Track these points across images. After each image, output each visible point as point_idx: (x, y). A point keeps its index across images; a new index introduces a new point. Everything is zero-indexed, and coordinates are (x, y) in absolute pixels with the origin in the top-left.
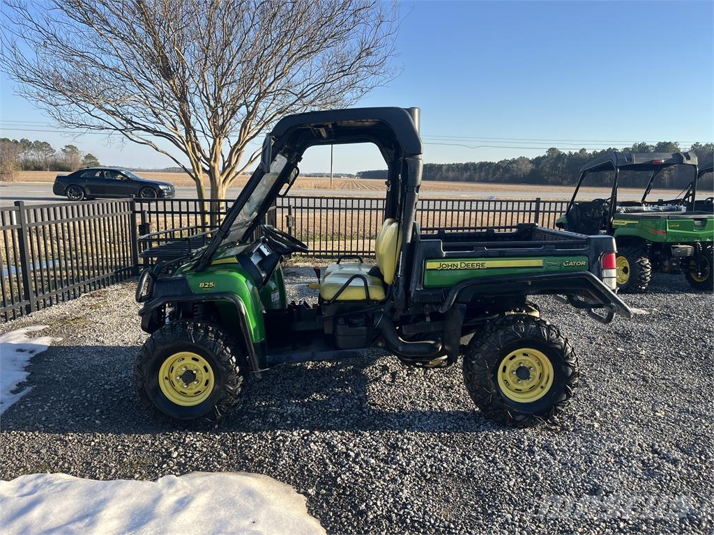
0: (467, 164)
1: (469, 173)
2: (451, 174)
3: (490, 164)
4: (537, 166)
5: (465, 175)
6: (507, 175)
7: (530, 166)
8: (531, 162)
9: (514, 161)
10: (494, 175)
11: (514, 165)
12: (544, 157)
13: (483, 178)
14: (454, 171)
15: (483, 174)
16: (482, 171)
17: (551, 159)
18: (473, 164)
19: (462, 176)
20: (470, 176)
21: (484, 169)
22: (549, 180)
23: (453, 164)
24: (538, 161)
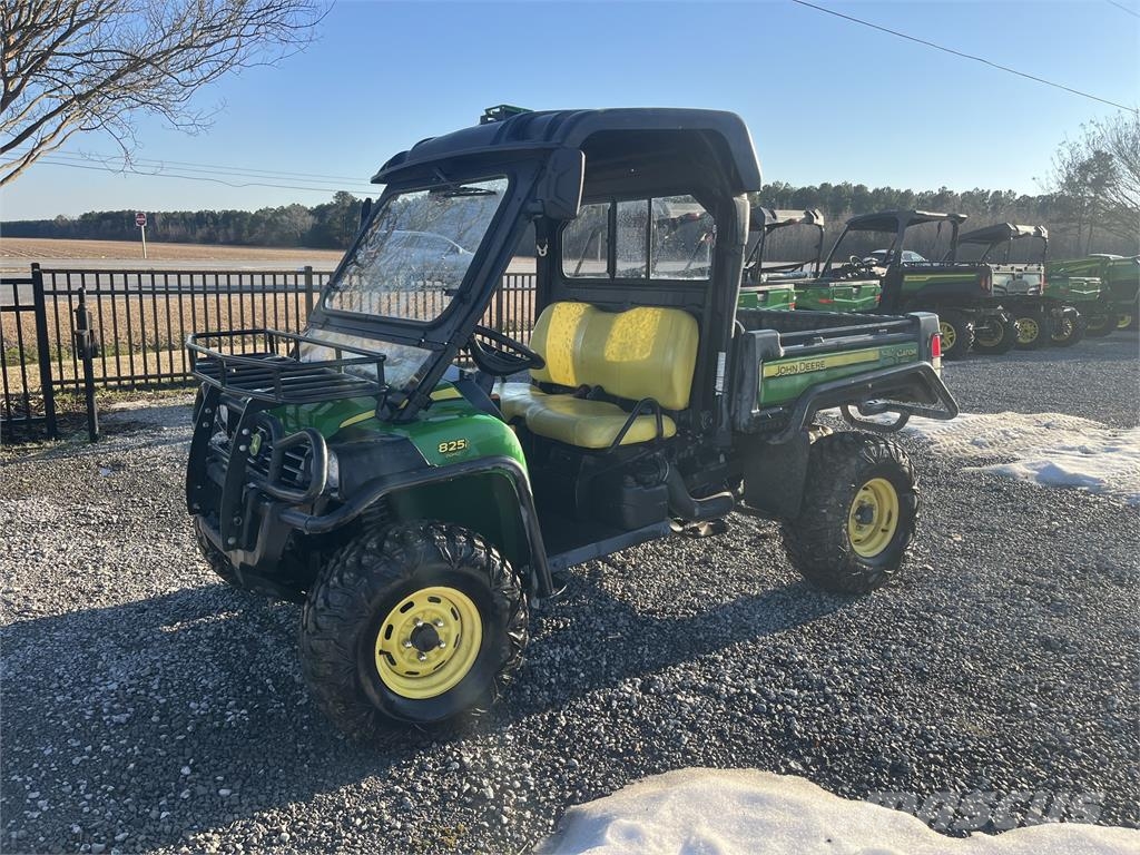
0: (200, 214)
1: (205, 230)
2: (172, 230)
3: (243, 215)
4: (320, 221)
5: (200, 233)
6: (274, 233)
7: (310, 220)
8: (312, 212)
9: (282, 211)
10: (251, 233)
11: (284, 217)
12: (329, 207)
13: (232, 239)
14: (177, 224)
15: (231, 231)
16: (229, 226)
17: (343, 208)
18: (212, 214)
19: (194, 233)
20: (209, 233)
21: (231, 222)
22: (344, 242)
23: (175, 213)
24: (321, 211)
